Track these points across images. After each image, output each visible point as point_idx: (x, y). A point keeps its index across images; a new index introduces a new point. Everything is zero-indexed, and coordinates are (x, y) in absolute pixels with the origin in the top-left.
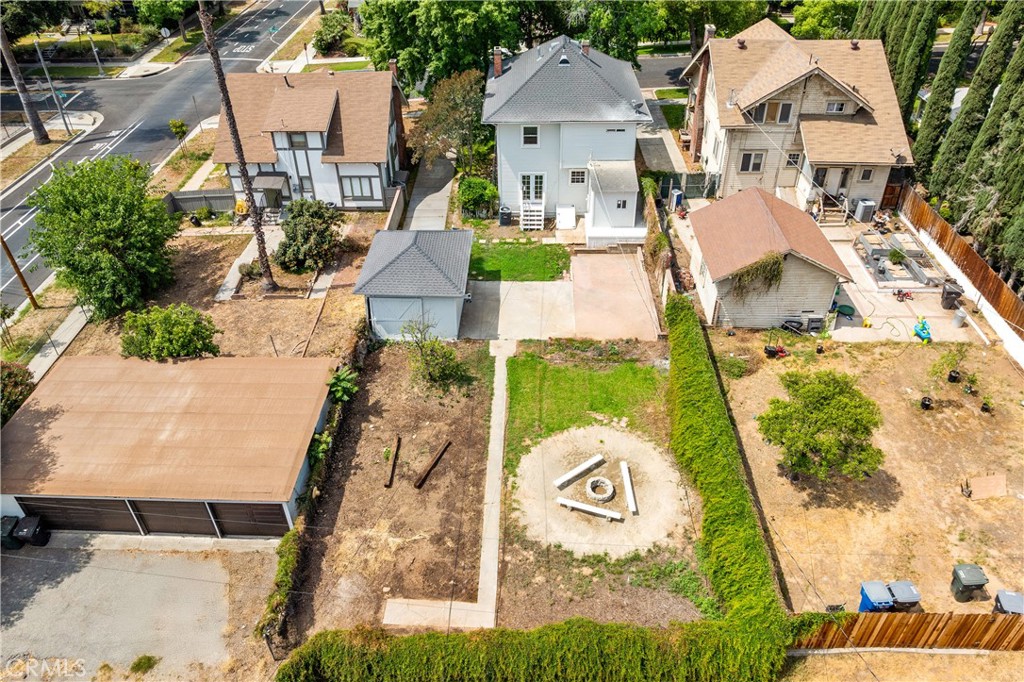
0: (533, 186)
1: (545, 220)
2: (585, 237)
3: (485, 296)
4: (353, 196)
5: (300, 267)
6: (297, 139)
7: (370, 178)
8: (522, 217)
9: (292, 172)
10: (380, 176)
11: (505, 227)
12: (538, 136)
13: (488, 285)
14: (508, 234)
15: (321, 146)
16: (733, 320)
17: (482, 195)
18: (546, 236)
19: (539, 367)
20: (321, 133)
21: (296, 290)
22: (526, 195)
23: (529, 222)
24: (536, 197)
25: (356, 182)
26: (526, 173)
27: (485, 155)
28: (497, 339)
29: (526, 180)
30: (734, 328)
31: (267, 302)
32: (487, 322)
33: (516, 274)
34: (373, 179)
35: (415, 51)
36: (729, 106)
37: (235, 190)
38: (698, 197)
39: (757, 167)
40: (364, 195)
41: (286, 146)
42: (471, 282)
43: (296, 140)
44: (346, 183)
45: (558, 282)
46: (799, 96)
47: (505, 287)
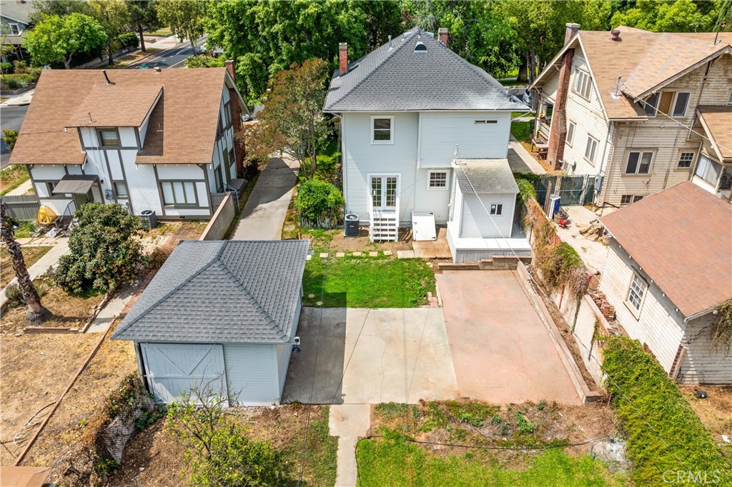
0: (385, 190)
1: (400, 229)
2: (449, 250)
3: (324, 330)
4: (175, 203)
5: (86, 287)
6: (109, 137)
7: (194, 182)
8: (372, 226)
9: (104, 176)
10: (206, 180)
11: (351, 239)
12: (392, 129)
13: (329, 313)
14: (355, 247)
15: (136, 146)
16: (701, 373)
17: (323, 201)
18: (402, 249)
19: (410, 459)
20: (136, 128)
21: (72, 319)
22: (377, 201)
23: (380, 233)
24: (388, 204)
25: (178, 187)
26: (377, 175)
27: (330, 165)
28: (340, 402)
29: (376, 184)
30: (701, 384)
31: (26, 338)
32: (327, 372)
33: (366, 298)
34: (197, 183)
35: (257, 57)
36: (614, 97)
37: (40, 196)
38: (574, 204)
39: (644, 169)
40: (188, 202)
41: (96, 144)
42: (307, 310)
43: (107, 137)
44: (167, 188)
45: (423, 309)
46: (699, 84)
47: (353, 315)
